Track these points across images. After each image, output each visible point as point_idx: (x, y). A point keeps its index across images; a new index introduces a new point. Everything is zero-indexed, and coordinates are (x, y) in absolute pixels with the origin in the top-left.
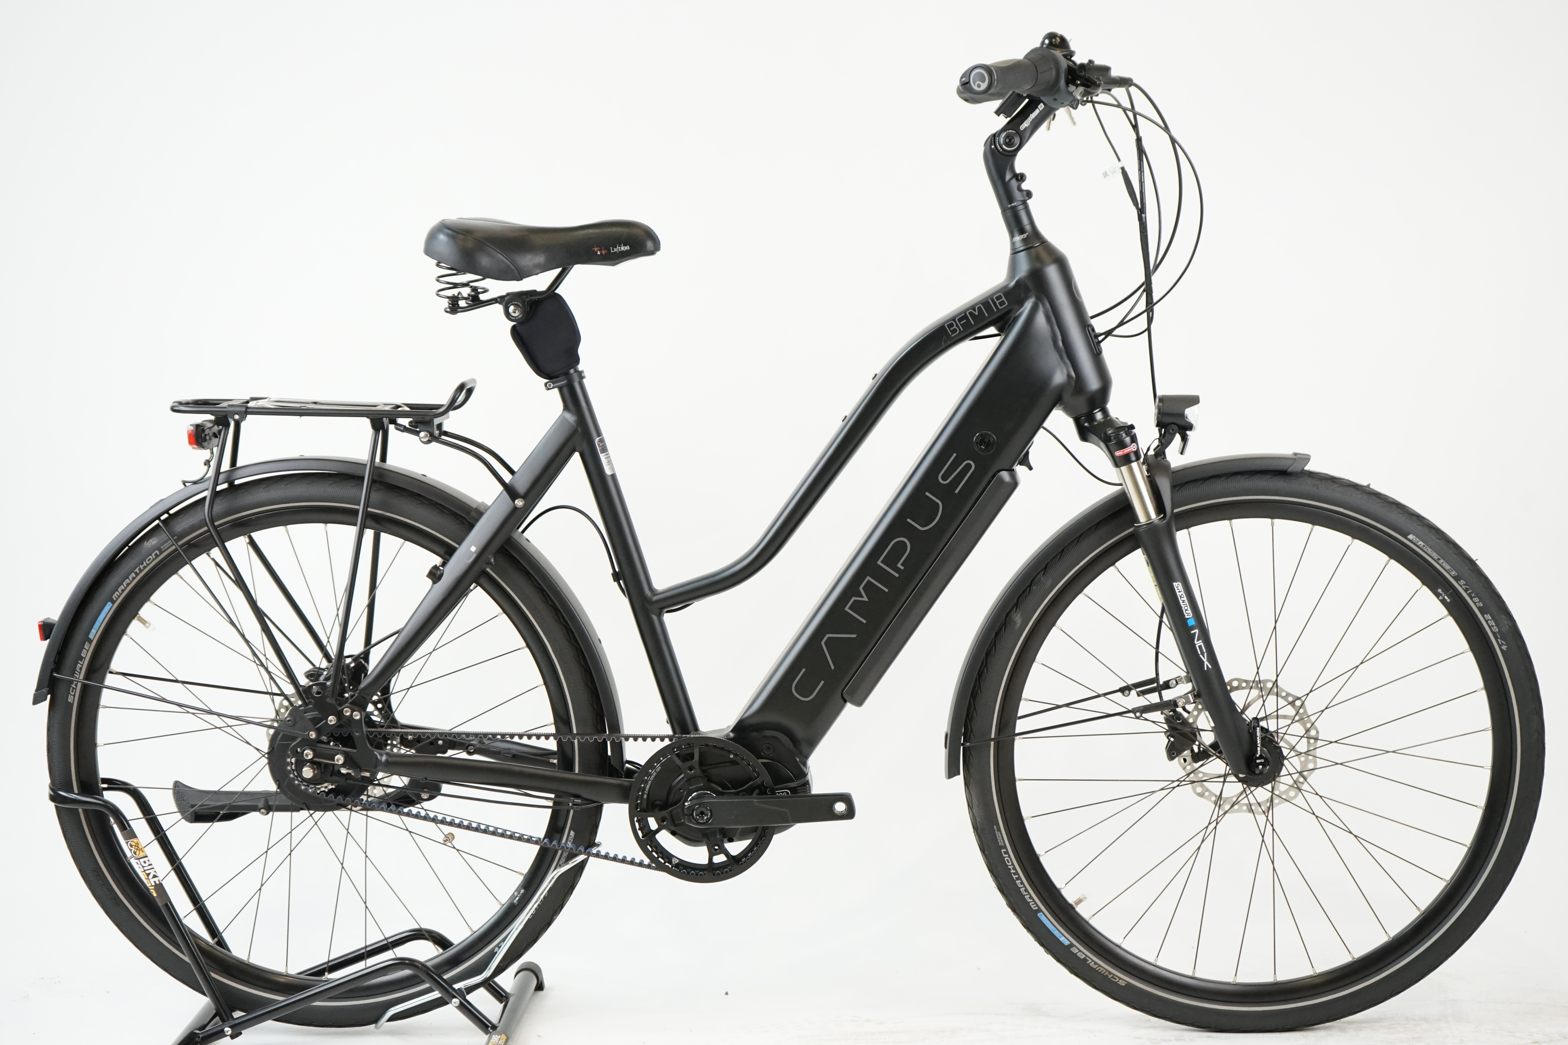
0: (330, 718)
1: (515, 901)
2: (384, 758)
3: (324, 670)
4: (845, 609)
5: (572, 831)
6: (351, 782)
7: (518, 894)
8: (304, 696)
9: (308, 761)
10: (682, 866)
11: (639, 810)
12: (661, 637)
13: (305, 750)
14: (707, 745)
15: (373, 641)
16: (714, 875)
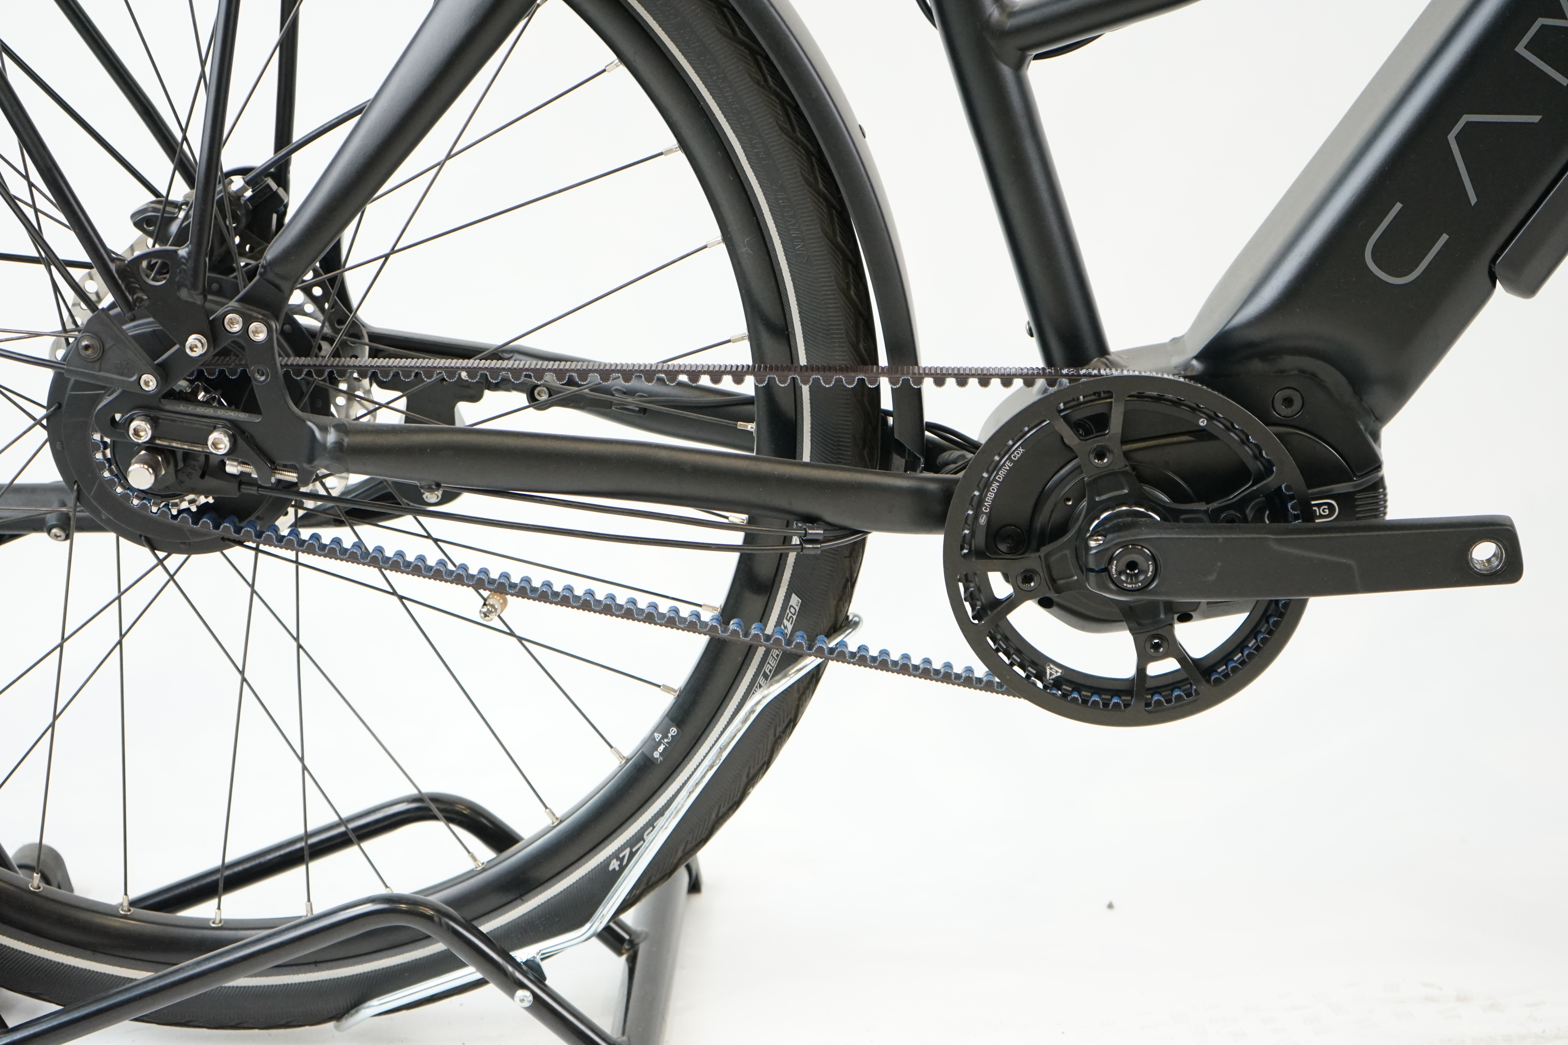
0: (192, 339)
1: (656, 755)
2: (331, 437)
3: (177, 206)
4: (1517, 49)
5: (794, 596)
6: (253, 491)
7: (662, 738)
8: (123, 287)
9: (141, 447)
10: (1069, 682)
11: (965, 551)
12: (1023, 122)
13: (131, 420)
14: (1140, 396)
15: (298, 133)
16: (1148, 705)
